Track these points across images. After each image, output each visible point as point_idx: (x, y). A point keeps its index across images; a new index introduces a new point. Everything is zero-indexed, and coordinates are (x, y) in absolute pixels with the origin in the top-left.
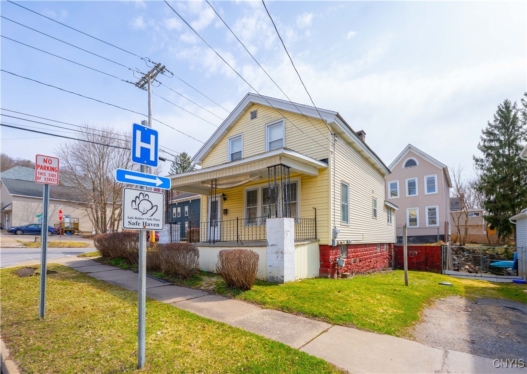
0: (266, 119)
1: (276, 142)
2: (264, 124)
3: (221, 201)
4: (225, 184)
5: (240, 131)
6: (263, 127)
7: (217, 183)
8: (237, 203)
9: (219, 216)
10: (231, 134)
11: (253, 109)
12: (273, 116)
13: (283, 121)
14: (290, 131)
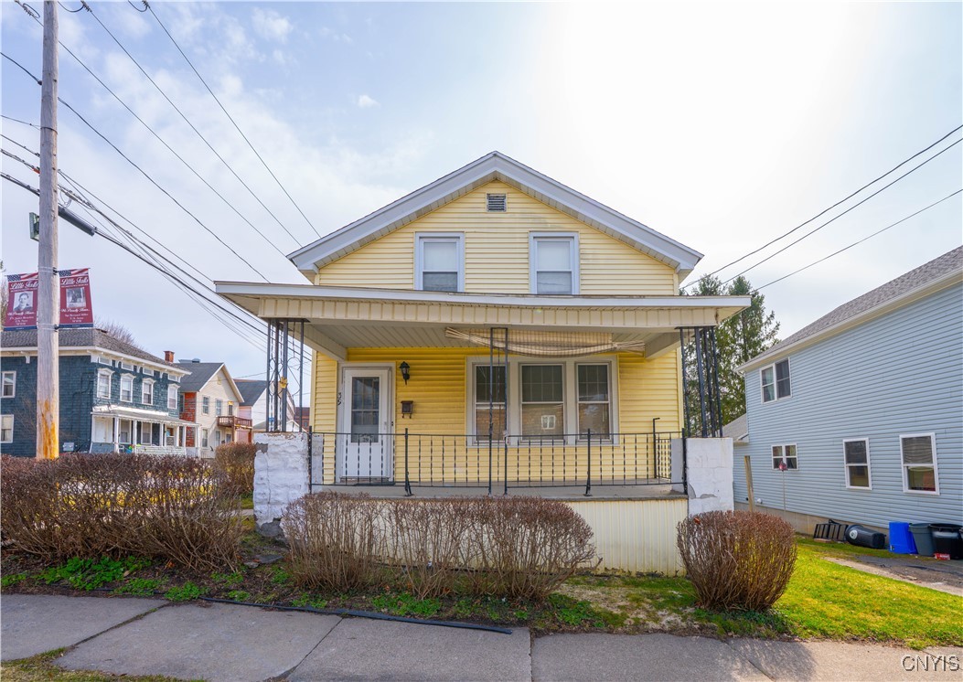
0: (531, 221)
1: (555, 275)
2: (527, 230)
3: (390, 380)
4: (536, 344)
5: (457, 227)
6: (525, 236)
7: (510, 337)
8: (447, 390)
9: (383, 417)
10: (424, 225)
11: (496, 190)
12: (548, 221)
13: (573, 237)
14: (591, 262)
